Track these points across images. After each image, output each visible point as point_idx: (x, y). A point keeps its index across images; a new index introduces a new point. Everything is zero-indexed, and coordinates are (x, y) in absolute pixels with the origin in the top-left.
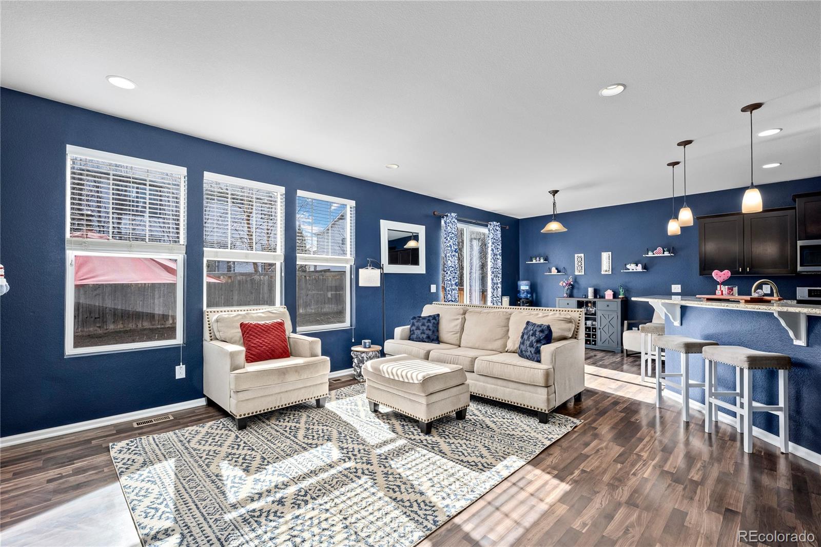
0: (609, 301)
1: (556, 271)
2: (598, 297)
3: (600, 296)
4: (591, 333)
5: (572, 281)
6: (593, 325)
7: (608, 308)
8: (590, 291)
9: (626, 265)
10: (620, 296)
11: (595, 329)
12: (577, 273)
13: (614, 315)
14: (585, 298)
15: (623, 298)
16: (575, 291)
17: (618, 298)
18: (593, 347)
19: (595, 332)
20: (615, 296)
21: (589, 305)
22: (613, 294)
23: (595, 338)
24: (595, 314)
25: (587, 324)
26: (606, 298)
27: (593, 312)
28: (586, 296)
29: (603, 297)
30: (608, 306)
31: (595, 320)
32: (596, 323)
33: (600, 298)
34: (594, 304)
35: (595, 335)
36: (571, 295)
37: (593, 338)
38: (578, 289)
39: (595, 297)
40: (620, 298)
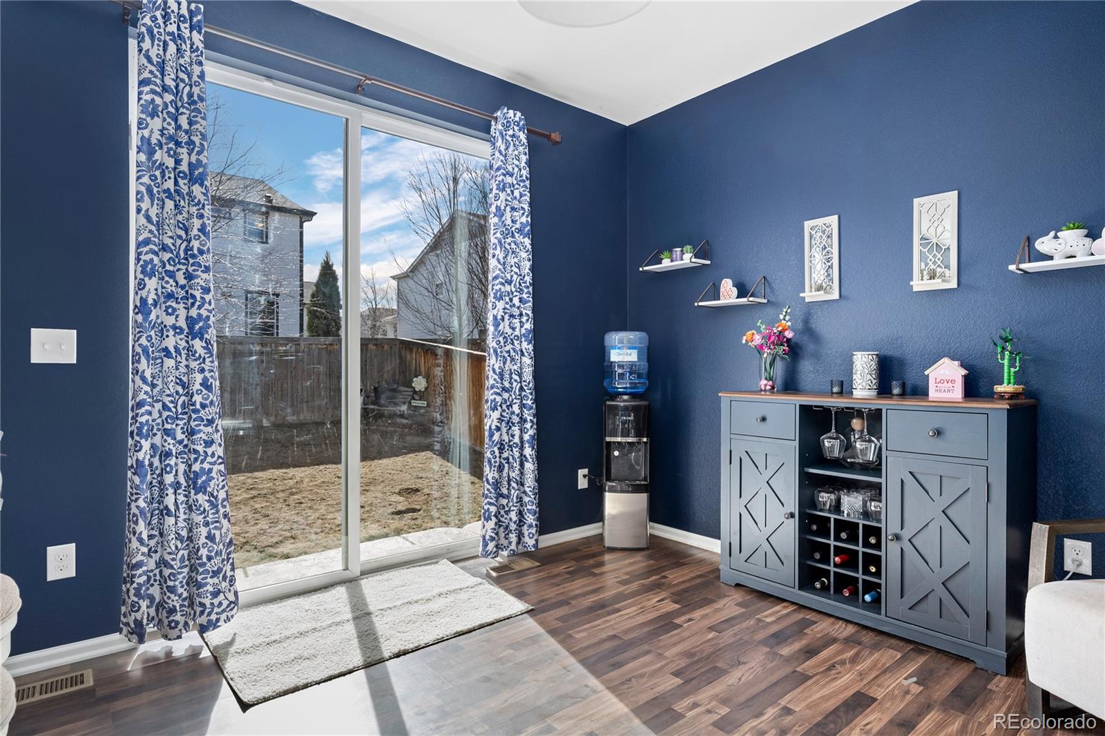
0: (946, 408)
1: (735, 291)
2: (896, 391)
3: (903, 386)
4: (860, 549)
5: (792, 329)
6: (866, 514)
7: (938, 446)
8: (863, 368)
9: (1030, 241)
10: (999, 389)
11: (877, 532)
12: (810, 295)
13: (973, 479)
14: (841, 393)
15: (1014, 396)
16: (807, 368)
17: (991, 396)
18: (868, 617)
19: (878, 546)
20: (974, 387)
21: (856, 424)
22: (966, 378)
23: (878, 574)
24: (875, 468)
25: (845, 508)
26: (933, 394)
27: (871, 456)
28: (845, 388)
29: (919, 391)
30: (938, 433)
31: (876, 491)
32: (882, 505)
33: (903, 395)
34: (874, 419)
35: (877, 561)
36: (790, 385)
37: (866, 572)
38: (816, 356)
39: (883, 389)
40: (1001, 397)
